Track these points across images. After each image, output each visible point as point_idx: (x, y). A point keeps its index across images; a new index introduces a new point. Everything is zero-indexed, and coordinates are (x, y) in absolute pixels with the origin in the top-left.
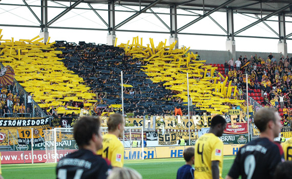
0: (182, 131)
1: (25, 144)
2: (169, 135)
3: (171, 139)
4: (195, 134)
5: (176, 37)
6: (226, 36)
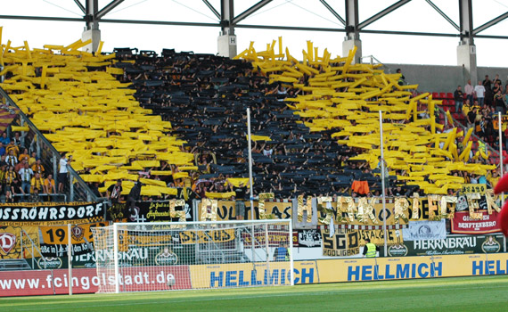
0: (370, 228)
2: (343, 236)
3: (347, 244)
4: (396, 234)
5: (357, 39)
6: (458, 36)
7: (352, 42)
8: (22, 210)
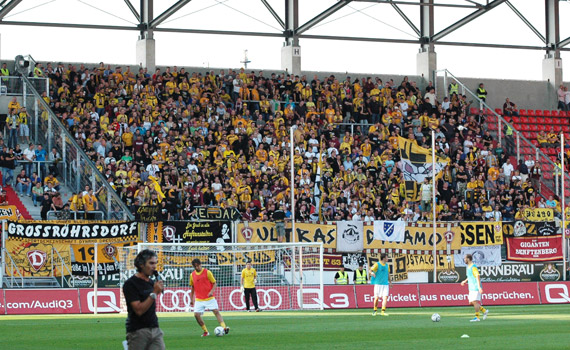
0: (419, 253)
1: (86, 274)
2: (391, 261)
3: (394, 269)
4: (446, 260)
5: (432, 51)
6: (544, 48)
7: (426, 54)
8: (54, 228)
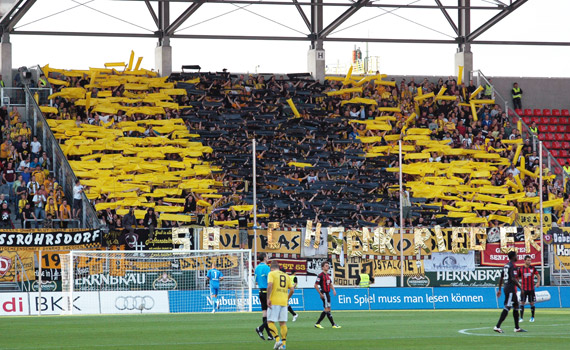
0: (387, 258)
1: (49, 279)
2: (357, 266)
4: (416, 265)
5: (468, 50)
7: (463, 54)
8: (18, 236)
